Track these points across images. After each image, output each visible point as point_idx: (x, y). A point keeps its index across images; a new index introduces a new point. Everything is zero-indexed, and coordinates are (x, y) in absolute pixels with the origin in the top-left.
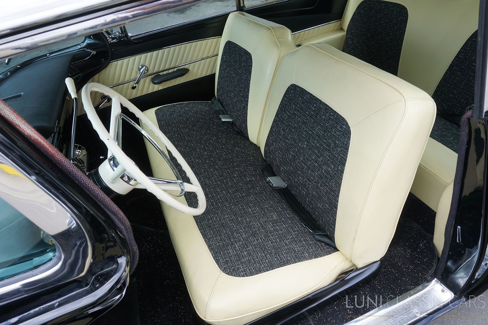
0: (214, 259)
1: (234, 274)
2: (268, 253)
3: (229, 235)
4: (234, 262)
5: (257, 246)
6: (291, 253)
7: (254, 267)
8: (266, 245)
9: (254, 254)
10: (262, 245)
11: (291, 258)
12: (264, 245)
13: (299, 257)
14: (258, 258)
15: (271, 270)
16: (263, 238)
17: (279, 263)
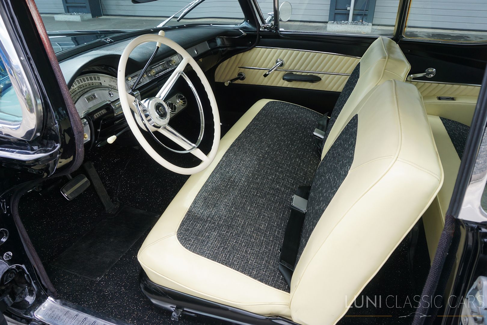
0: (182, 222)
1: (182, 242)
2: (224, 247)
3: (211, 214)
4: (192, 233)
5: (222, 236)
6: (242, 261)
7: (201, 247)
8: (230, 241)
9: (212, 239)
10: (227, 238)
11: (237, 265)
12: (228, 239)
13: (246, 269)
14: (211, 244)
15: (212, 260)
16: (233, 234)
17: (223, 260)
